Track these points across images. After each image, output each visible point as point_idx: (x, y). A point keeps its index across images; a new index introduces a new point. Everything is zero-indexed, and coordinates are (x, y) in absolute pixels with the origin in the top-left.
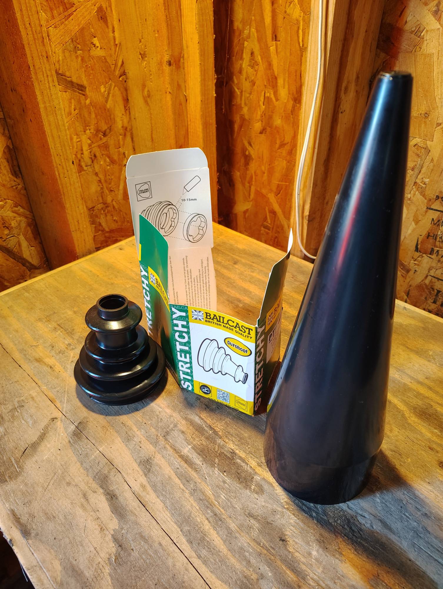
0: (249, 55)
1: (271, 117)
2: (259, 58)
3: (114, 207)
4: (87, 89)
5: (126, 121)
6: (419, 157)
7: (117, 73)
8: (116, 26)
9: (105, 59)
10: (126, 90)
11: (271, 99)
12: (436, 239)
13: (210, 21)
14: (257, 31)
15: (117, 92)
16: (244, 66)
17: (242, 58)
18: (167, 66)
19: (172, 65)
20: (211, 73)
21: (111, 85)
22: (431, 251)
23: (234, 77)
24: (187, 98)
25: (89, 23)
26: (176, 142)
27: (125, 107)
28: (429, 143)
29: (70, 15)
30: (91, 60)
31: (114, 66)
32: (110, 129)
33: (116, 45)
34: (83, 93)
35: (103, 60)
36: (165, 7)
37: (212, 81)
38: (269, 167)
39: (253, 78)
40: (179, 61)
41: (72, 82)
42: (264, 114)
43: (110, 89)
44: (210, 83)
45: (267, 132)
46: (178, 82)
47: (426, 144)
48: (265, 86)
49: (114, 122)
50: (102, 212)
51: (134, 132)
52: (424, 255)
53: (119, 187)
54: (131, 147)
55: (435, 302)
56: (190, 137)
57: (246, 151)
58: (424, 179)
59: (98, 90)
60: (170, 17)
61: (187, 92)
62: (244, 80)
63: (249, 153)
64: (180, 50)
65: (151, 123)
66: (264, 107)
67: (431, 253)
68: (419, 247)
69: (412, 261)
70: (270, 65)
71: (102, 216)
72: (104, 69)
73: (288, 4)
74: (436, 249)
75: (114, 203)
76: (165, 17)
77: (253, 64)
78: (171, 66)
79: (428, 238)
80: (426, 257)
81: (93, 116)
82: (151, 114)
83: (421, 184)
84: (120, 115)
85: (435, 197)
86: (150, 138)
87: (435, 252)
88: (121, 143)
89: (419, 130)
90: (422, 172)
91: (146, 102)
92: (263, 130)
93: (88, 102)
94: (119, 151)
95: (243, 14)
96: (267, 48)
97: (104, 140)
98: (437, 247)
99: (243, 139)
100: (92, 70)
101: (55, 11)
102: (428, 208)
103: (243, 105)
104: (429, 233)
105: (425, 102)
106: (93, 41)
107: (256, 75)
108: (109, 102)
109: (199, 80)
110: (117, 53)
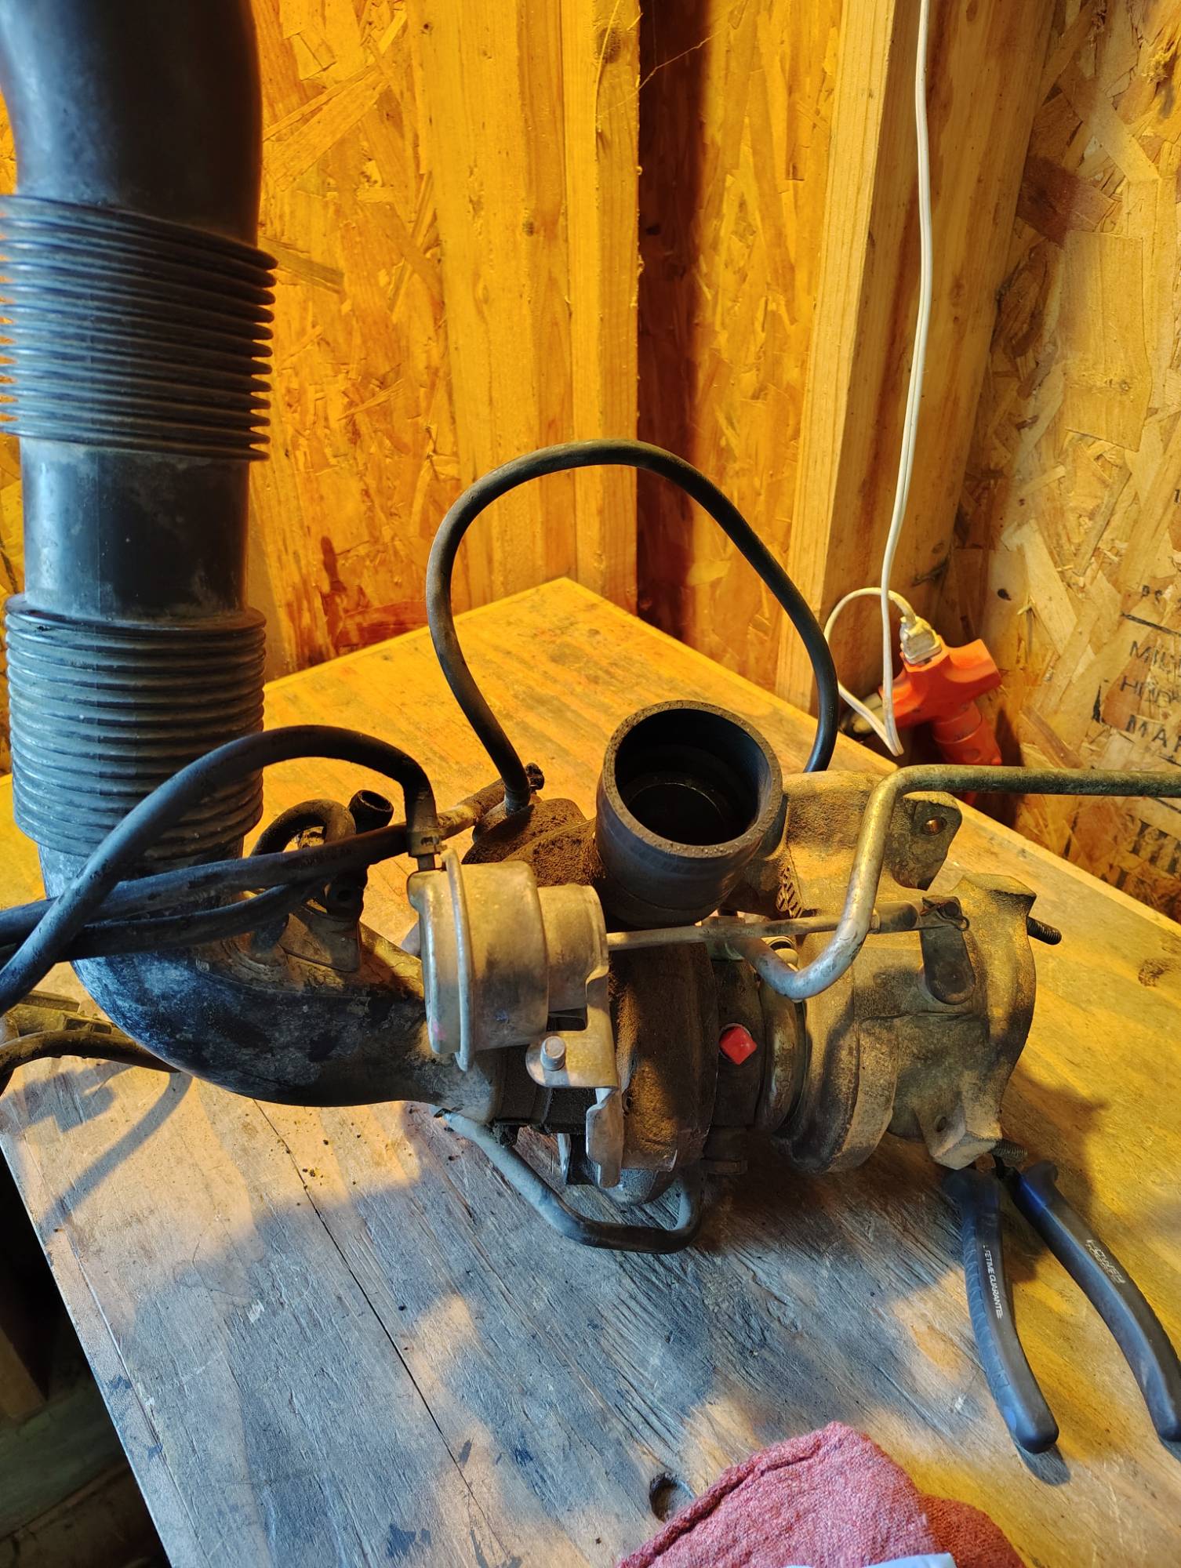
0: (736, 209)
1: (777, 362)
2: (756, 218)
3: (396, 553)
4: (346, 279)
5: (436, 353)
6: (1107, 486)
7: (421, 240)
8: (422, 134)
9: (392, 209)
10: (440, 280)
11: (780, 317)
12: (1140, 694)
13: (630, 133)
14: (755, 152)
15: (415, 283)
16: (722, 233)
17: (719, 215)
18: (525, 236)
19: (538, 233)
20: (629, 255)
21: (403, 268)
22: (1129, 724)
23: (702, 258)
24: (573, 309)
25: (359, 128)
26: (541, 413)
27: (436, 320)
28: (1128, 454)
29: (314, 113)
30: (359, 211)
31: (412, 225)
32: (397, 371)
33: (421, 176)
34: (336, 287)
35: (389, 212)
36: (523, 99)
37: (631, 270)
38: (770, 481)
39: (742, 263)
40: (555, 222)
41: (309, 263)
42: (763, 350)
43: (400, 280)
44: (625, 277)
45: (769, 397)
46: (550, 272)
47: (1123, 457)
48: (768, 284)
49: (408, 357)
50: (368, 563)
51: (454, 381)
52: (1114, 731)
53: (411, 505)
54: (445, 416)
55: (1135, 851)
56: (575, 401)
57: (720, 438)
58: (1117, 542)
59: (373, 281)
60: (534, 122)
61: (572, 297)
62: (722, 266)
63: (728, 444)
64: (558, 198)
65: (490, 364)
66: (763, 335)
67: (1131, 725)
68: (1102, 709)
69: (1085, 745)
70: (779, 238)
71: (366, 573)
72: (389, 232)
73: (824, 94)
74: (1141, 719)
75: (397, 543)
76: (522, 124)
77: (745, 231)
78: (535, 235)
79: (1122, 689)
80: (1118, 736)
81: (357, 340)
82: (490, 342)
83: (1109, 554)
84: (424, 340)
85: (1141, 588)
86: (486, 399)
87: (1138, 725)
88: (423, 404)
89: (1107, 421)
90: (1113, 524)
91: (480, 312)
92: (761, 390)
93: (346, 307)
94: (416, 424)
95: (726, 110)
96: (776, 194)
97: (382, 396)
98: (1143, 715)
99: (717, 407)
100: (360, 234)
101: (281, 105)
102: (1123, 615)
103: (718, 328)
104: (1125, 678)
105: (1122, 355)
106: (364, 168)
107: (749, 256)
108: (397, 309)
109: (598, 270)
110: (421, 195)
